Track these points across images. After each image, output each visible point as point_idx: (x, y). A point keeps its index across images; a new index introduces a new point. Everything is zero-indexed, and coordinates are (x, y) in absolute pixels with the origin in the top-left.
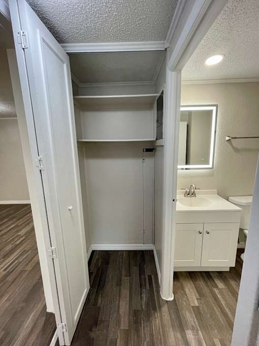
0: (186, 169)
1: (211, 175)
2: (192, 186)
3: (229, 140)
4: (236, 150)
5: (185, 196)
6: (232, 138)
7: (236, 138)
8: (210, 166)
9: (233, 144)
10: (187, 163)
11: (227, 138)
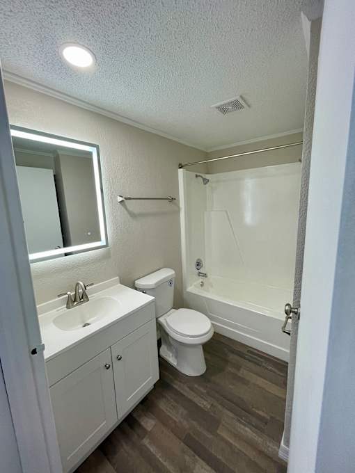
0: (66, 255)
1: (107, 256)
2: (78, 284)
3: (122, 201)
4: (133, 215)
5: (68, 307)
6: (126, 199)
7: (130, 199)
8: (103, 242)
9: (128, 207)
10: (66, 243)
11: (120, 199)
